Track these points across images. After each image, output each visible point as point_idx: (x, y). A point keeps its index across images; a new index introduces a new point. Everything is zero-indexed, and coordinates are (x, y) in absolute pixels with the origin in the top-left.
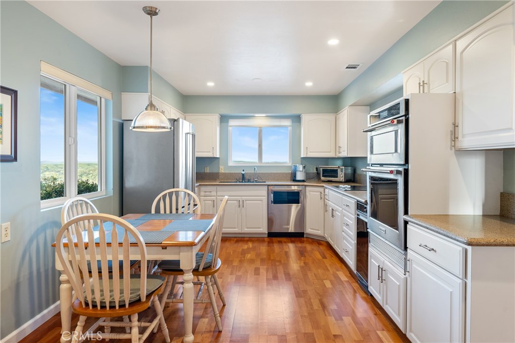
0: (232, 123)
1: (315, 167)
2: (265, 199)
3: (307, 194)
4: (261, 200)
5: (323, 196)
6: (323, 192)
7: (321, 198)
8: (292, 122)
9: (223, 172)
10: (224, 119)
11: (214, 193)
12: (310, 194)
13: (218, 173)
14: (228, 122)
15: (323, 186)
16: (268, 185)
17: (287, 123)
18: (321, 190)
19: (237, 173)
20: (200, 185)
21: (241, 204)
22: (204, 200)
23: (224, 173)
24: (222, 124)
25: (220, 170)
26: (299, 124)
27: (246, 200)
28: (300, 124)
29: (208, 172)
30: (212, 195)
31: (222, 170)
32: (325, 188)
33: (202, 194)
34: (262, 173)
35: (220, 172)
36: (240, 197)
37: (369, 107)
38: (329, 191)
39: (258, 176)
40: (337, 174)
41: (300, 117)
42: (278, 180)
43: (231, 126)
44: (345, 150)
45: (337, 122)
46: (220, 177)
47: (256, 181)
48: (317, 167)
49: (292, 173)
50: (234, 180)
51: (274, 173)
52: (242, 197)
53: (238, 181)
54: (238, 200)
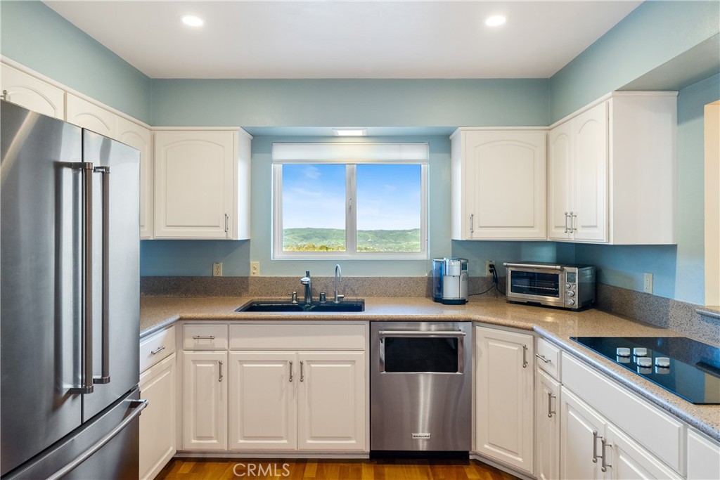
0: (283, 153)
1: (488, 263)
2: (363, 357)
3: (480, 344)
4: (353, 362)
5: (529, 358)
6: (530, 347)
7: (525, 362)
8: (431, 151)
9: (258, 274)
10: (260, 142)
11: (221, 342)
12: (488, 346)
13: (247, 278)
14: (270, 152)
15: (532, 330)
16: (372, 321)
17: (416, 154)
18: (526, 339)
20: (181, 319)
21: (295, 373)
22: (195, 362)
23: (260, 279)
24: (256, 155)
25: (252, 270)
26: (447, 155)
27: (310, 362)
28: (450, 157)
29: (221, 275)
30: (217, 346)
31: (256, 270)
32: (536, 336)
33: (189, 342)
34: (357, 279)
35: (252, 275)
36: (294, 353)
37: (677, 93)
38: (565, 355)
39: (347, 286)
40: (557, 286)
41: (451, 138)
42: (395, 296)
43: (279, 162)
44: (595, 224)
45: (552, 148)
46: (251, 287)
47: (341, 300)
48: (493, 263)
49: (429, 278)
50: (286, 295)
51: (384, 278)
52: (300, 353)
53: (296, 300)
54: (286, 361)
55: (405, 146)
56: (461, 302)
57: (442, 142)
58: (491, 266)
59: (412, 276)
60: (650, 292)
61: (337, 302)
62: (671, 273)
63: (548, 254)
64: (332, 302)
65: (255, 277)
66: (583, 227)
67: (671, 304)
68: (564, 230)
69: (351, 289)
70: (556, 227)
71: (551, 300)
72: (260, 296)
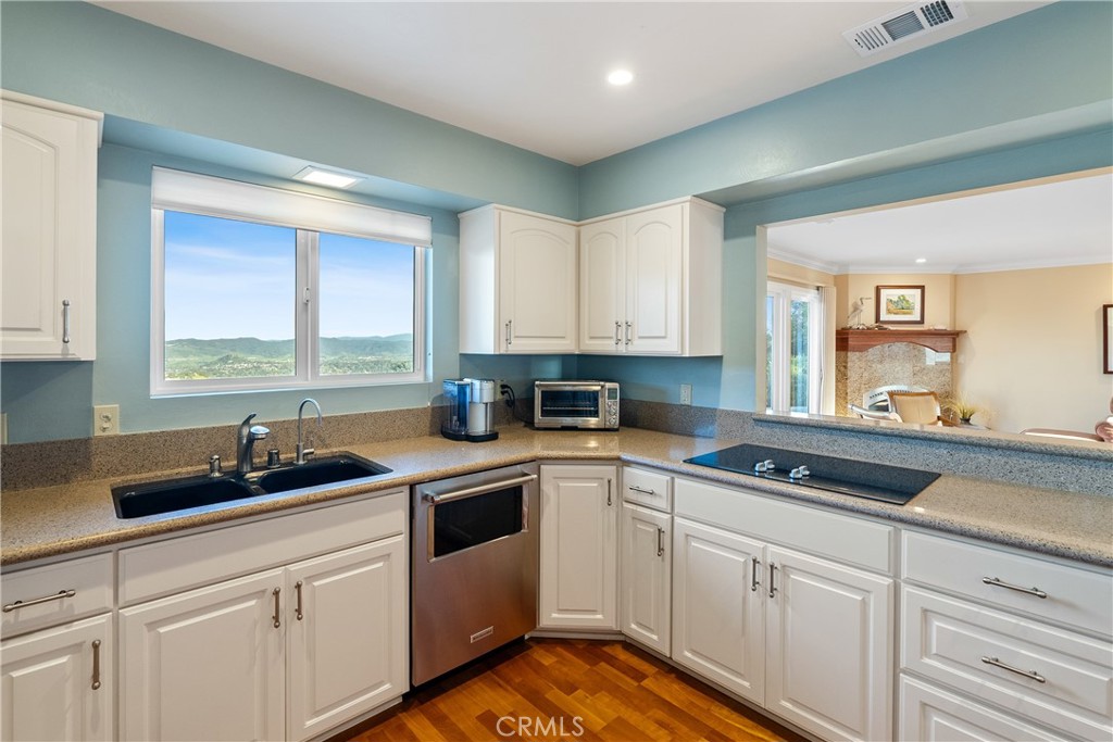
0: (172, 189)
1: (499, 383)
7: (610, 499)
9: (115, 429)
11: (93, 597)
12: (558, 488)
13: (86, 442)
14: (148, 182)
15: (619, 459)
16: (414, 483)
18: (608, 469)
19: (205, 431)
21: (285, 607)
23: (121, 440)
25: (98, 423)
26: (455, 238)
27: (311, 578)
28: (459, 241)
29: (4, 442)
30: (78, 611)
31: (109, 419)
34: (328, 421)
35: (98, 433)
36: (279, 571)
37: (724, 210)
38: (679, 481)
39: (312, 432)
40: (597, 406)
41: (459, 216)
42: (387, 440)
43: (162, 204)
44: (663, 335)
45: (585, 247)
46: (96, 460)
47: (310, 457)
48: (505, 383)
49: (433, 409)
50: (187, 464)
51: (371, 414)
52: (292, 567)
53: (219, 471)
54: (264, 591)
55: (401, 216)
56: (491, 437)
57: (449, 219)
58: (503, 386)
59: (411, 408)
60: (688, 402)
61: (301, 462)
62: (716, 383)
63: (554, 369)
64: (291, 464)
65: (109, 437)
66: (640, 338)
67: (718, 414)
68: (613, 342)
69: (319, 437)
70: (592, 338)
71: (593, 422)
72: (123, 474)
